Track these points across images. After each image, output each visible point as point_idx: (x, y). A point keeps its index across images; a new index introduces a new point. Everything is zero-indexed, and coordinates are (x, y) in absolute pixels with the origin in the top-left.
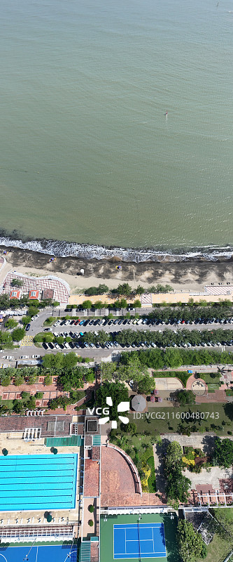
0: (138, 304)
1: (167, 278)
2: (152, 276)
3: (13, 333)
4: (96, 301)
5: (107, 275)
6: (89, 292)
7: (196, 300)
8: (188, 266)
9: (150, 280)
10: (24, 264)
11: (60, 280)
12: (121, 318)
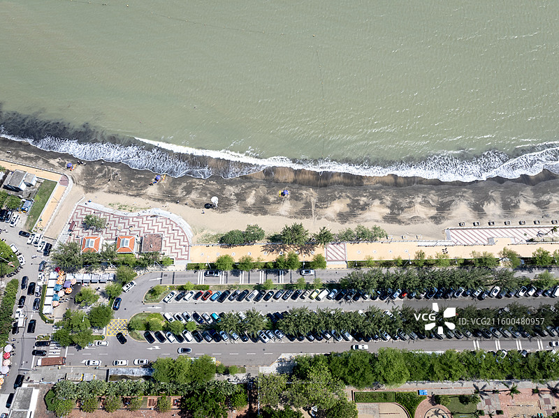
0: (319, 262)
1: (375, 214)
2: (348, 209)
3: (90, 313)
4: (240, 257)
5: (261, 208)
6: (227, 240)
7: (431, 254)
8: (417, 191)
9: (343, 217)
10: (106, 187)
11: (173, 217)
12: (288, 287)
